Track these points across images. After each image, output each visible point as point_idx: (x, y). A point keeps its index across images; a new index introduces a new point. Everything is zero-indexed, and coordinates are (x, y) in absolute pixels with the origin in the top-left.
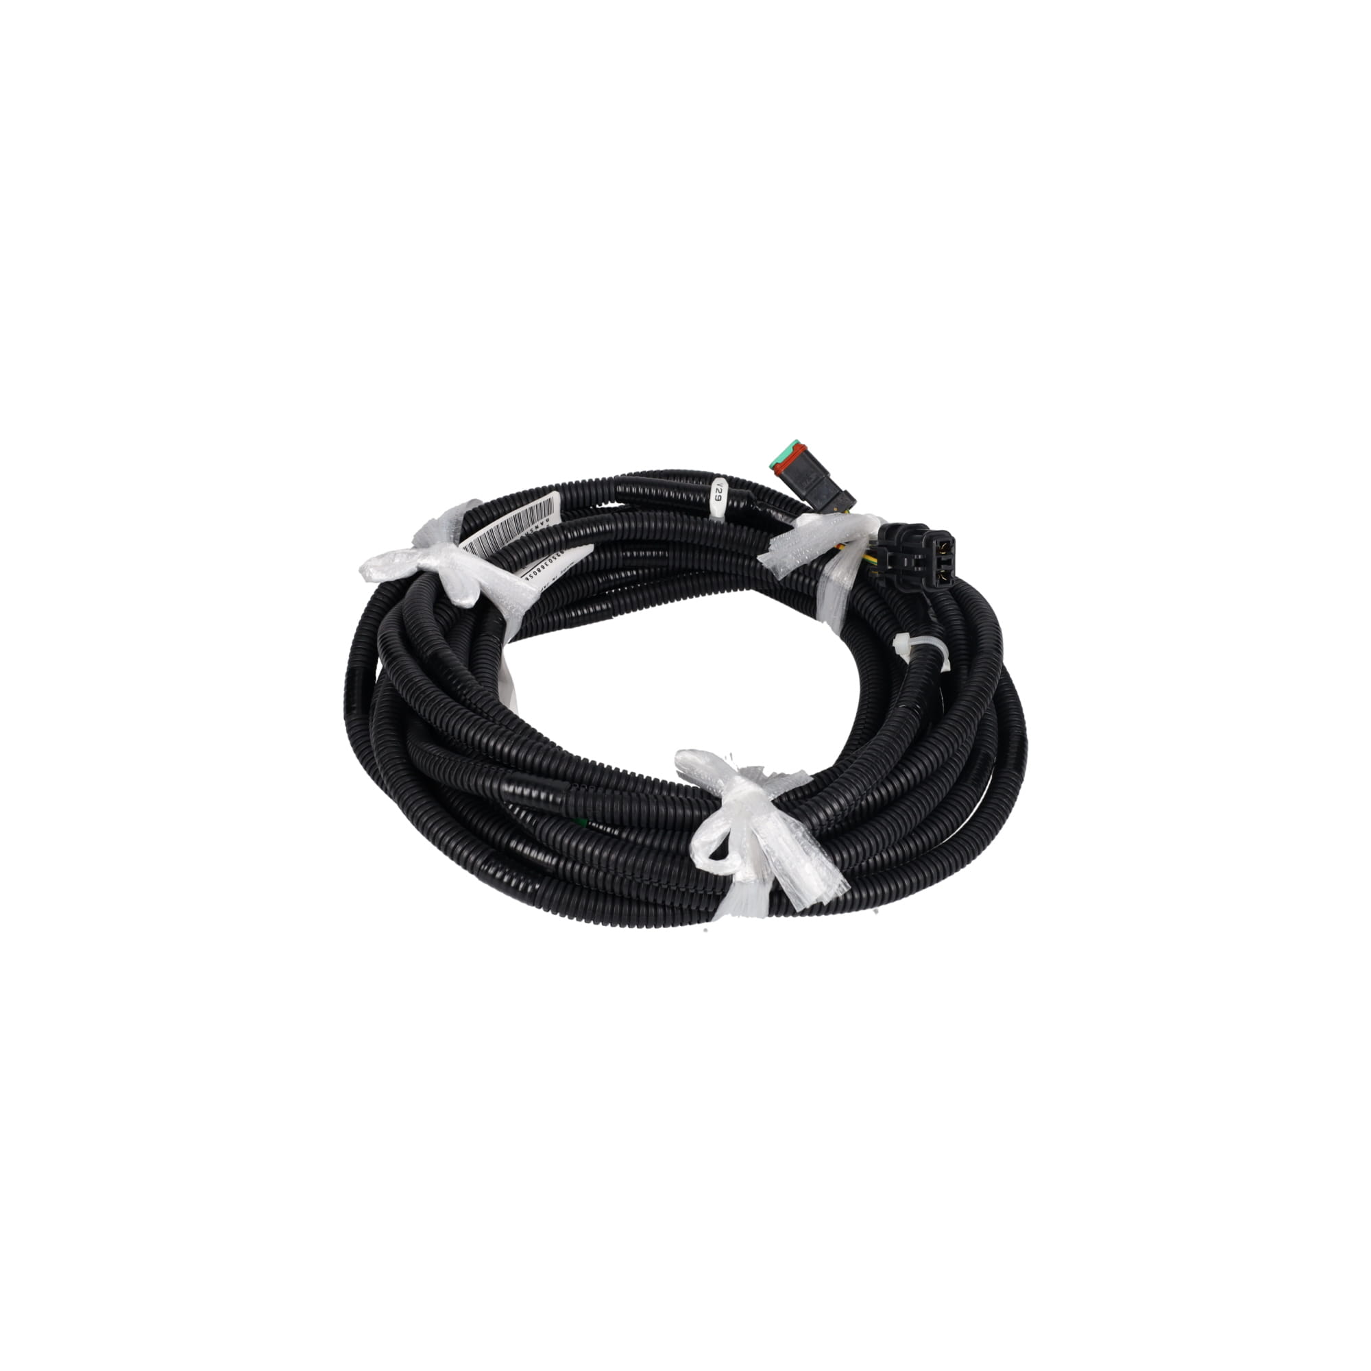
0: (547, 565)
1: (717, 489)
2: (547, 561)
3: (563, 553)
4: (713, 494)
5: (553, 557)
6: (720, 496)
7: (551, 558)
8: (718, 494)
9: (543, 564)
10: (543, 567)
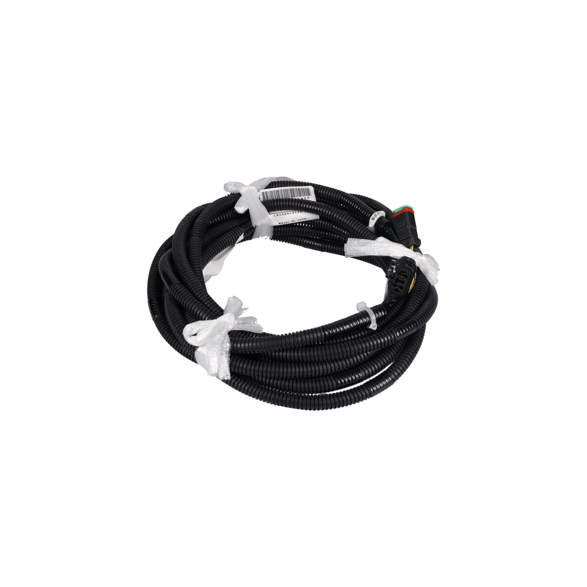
0: (290, 214)
1: (375, 215)
3: (301, 212)
4: (373, 216)
5: (295, 212)
6: (374, 218)
8: (374, 217)
10: (288, 214)
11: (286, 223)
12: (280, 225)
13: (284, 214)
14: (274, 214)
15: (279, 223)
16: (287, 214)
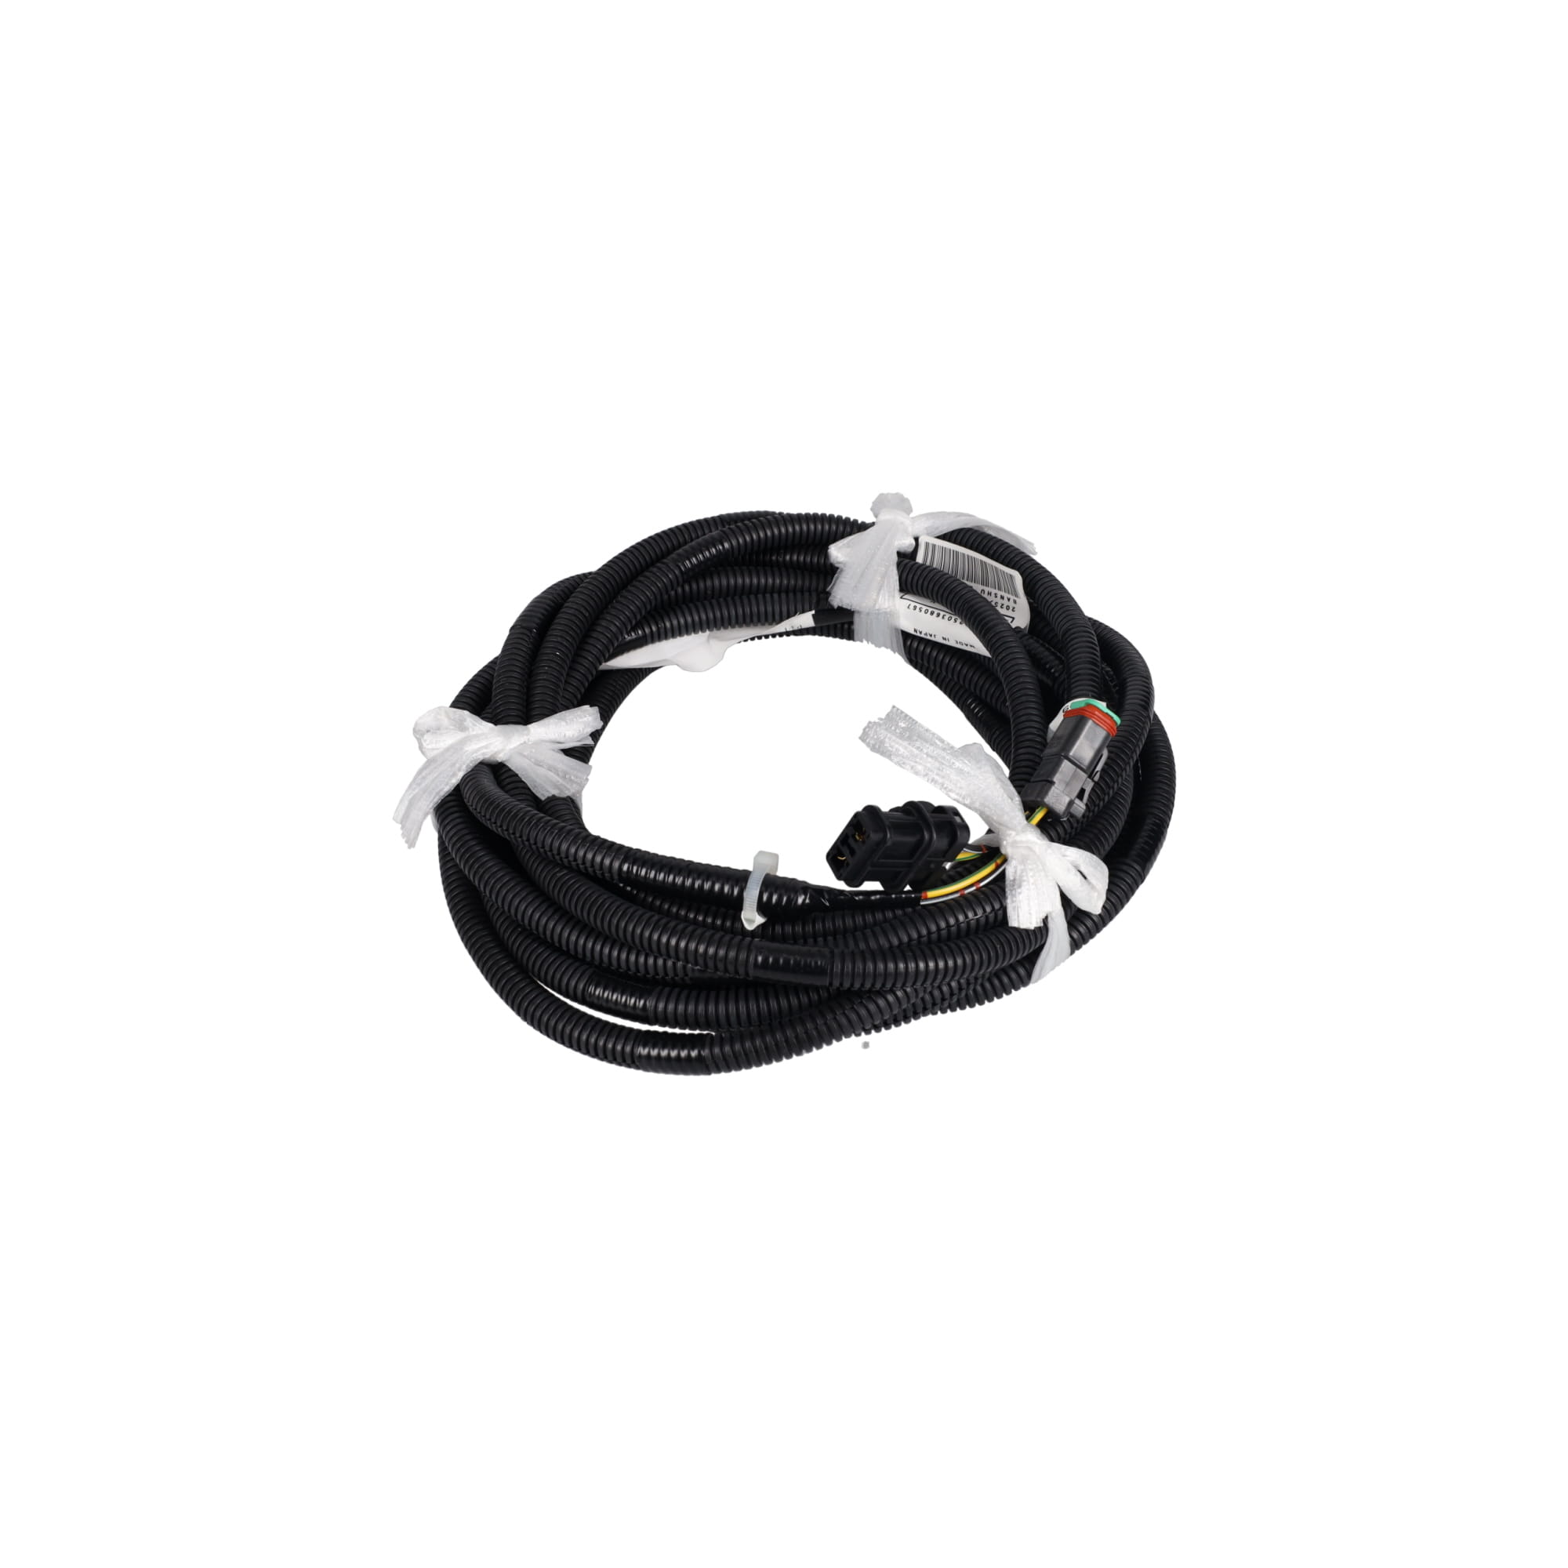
0: (943, 618)
2: (948, 616)
7: (954, 617)
9: (942, 613)
10: (938, 615)
11: (928, 637)
12: (915, 634)
13: (929, 612)
14: (910, 602)
15: (915, 631)
16: (935, 614)
